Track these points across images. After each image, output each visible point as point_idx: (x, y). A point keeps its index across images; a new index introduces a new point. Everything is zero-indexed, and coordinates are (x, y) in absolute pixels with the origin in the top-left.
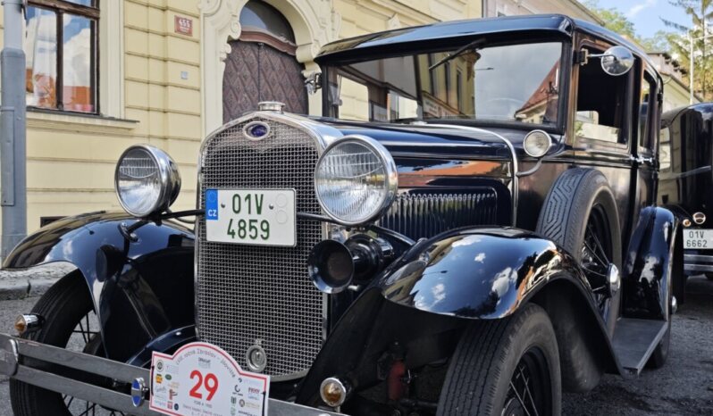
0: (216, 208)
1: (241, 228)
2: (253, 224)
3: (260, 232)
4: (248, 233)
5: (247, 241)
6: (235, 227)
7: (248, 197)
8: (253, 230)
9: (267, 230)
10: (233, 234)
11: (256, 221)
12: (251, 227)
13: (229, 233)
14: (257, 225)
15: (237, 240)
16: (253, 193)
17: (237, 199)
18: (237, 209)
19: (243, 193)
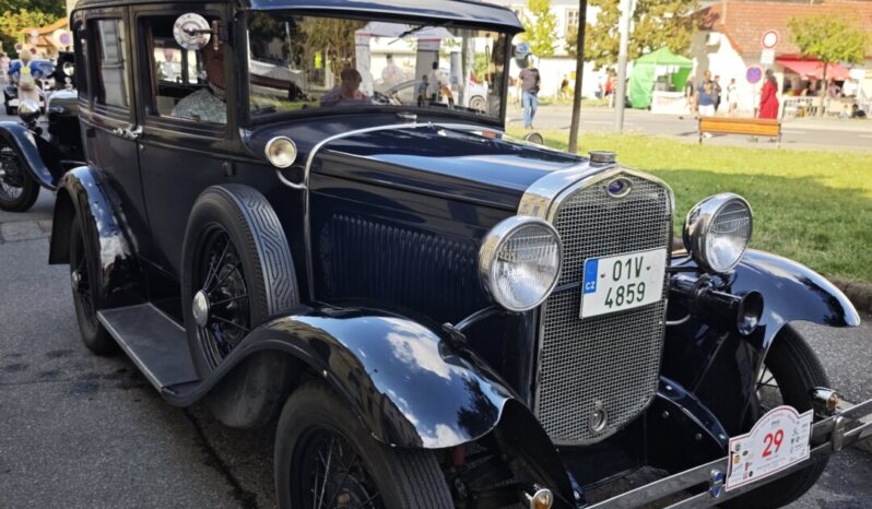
0: (595, 279)
1: (619, 295)
2: (631, 288)
3: (637, 295)
4: (626, 298)
5: (625, 306)
6: (613, 296)
7: (629, 262)
8: (631, 295)
9: (642, 292)
10: (609, 303)
11: (633, 285)
12: (629, 292)
13: (607, 303)
14: (634, 289)
15: (615, 308)
16: (633, 256)
17: (618, 266)
18: (617, 276)
19: (624, 258)
